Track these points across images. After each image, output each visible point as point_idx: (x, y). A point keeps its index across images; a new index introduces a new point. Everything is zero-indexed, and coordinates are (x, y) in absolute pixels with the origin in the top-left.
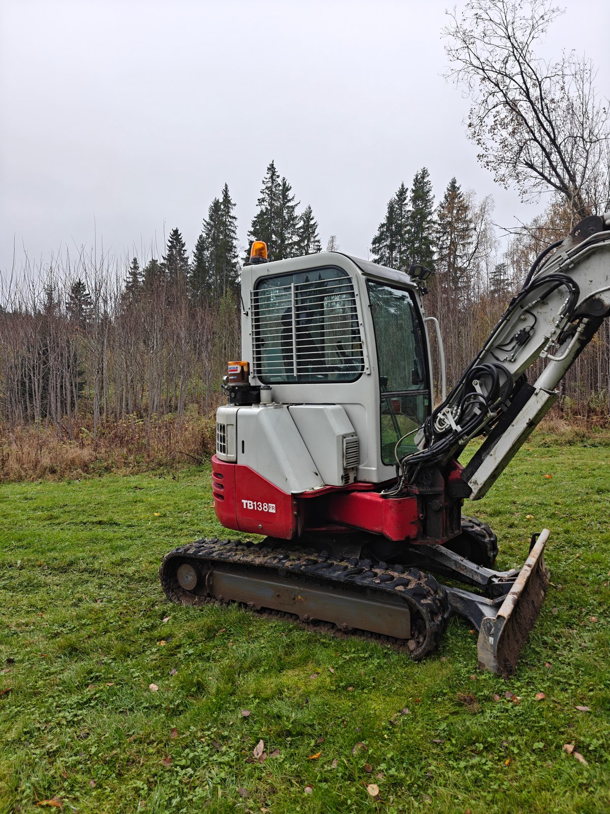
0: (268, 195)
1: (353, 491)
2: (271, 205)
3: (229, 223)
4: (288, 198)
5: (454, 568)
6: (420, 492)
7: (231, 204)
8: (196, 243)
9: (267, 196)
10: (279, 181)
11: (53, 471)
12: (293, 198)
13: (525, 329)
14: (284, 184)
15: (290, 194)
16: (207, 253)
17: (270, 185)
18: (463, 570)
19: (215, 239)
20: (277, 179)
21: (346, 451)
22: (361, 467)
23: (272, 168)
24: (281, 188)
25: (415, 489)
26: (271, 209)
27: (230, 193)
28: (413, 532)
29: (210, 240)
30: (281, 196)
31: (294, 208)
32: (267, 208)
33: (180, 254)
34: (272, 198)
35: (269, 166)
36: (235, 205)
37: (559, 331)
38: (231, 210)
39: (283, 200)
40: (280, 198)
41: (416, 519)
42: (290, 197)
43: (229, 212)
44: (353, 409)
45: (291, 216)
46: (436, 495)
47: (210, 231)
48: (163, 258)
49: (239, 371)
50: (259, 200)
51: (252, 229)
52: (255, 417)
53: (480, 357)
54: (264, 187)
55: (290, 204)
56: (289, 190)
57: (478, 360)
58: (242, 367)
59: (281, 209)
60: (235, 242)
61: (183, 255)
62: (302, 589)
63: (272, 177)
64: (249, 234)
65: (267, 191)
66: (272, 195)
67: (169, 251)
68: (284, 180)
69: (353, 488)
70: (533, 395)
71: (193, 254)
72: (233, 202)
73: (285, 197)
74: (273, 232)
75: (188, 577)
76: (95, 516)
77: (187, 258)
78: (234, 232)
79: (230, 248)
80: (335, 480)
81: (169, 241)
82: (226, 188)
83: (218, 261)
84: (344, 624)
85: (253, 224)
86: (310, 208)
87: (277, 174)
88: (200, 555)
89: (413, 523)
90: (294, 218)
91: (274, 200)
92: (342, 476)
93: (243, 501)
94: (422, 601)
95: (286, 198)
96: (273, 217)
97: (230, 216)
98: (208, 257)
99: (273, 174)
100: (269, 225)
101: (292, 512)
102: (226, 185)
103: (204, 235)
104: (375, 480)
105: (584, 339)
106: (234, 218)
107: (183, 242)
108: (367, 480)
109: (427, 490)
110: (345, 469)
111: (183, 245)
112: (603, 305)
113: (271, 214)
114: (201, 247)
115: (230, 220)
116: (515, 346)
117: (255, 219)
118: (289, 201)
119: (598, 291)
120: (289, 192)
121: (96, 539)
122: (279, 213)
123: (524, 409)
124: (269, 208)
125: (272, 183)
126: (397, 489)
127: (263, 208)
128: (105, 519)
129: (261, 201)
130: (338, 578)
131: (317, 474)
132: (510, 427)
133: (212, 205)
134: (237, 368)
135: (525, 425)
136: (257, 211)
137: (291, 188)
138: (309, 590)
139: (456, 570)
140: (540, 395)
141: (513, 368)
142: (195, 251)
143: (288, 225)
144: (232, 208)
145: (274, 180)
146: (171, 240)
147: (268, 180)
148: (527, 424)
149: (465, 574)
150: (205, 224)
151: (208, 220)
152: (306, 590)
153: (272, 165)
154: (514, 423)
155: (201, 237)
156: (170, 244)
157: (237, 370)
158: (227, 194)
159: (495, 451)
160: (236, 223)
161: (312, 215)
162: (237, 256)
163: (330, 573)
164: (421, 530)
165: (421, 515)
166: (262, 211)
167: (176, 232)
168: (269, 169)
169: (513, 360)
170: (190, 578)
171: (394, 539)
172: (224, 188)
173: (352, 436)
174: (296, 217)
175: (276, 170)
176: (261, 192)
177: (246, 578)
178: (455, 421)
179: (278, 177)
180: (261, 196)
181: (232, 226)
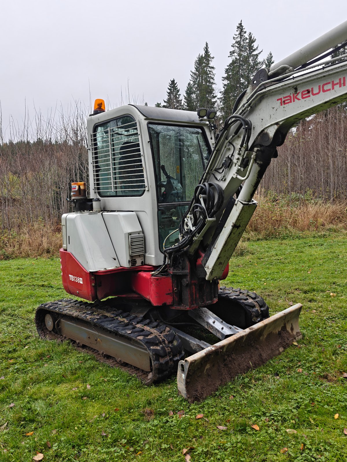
0: (238, 47)
1: (141, 271)
2: (240, 55)
3: (209, 72)
4: (253, 48)
5: (206, 327)
6: (173, 273)
7: (210, 58)
8: (186, 89)
9: (237, 49)
10: (246, 35)
11: (48, 252)
12: (257, 48)
13: (228, 156)
14: (250, 38)
15: (255, 45)
16: (194, 96)
17: (239, 39)
18: (211, 329)
19: (200, 85)
20: (245, 35)
21: (131, 244)
22: (147, 255)
23: (240, 27)
24: (247, 41)
25: (171, 271)
26: (240, 58)
27: (209, 50)
28: (169, 301)
29: (196, 86)
30: (248, 48)
31: (258, 56)
32: (236, 58)
33: (176, 98)
34: (240, 50)
35: (238, 25)
36: (213, 58)
37: (241, 158)
38: (210, 62)
39: (249, 50)
40: (247, 49)
41: (172, 292)
42: (255, 47)
43: (209, 64)
44: (141, 215)
45: (255, 62)
46: (185, 276)
47: (196, 79)
48: (165, 101)
49: (77, 189)
50: (230, 52)
51: (226, 75)
52: (73, 220)
53: (204, 178)
54: (234, 42)
55: (255, 53)
56: (254, 42)
57: (203, 180)
58: (79, 187)
59: (248, 57)
60: (213, 86)
61: (178, 98)
62: (99, 334)
63: (240, 34)
64: (223, 79)
65: (237, 45)
66: (241, 47)
67: (169, 96)
68: (250, 34)
69: (140, 269)
70: (235, 205)
71: (184, 97)
72: (212, 56)
73: (251, 47)
74: (242, 76)
75: (49, 322)
76: (44, 281)
77: (181, 100)
78: (213, 78)
79: (210, 91)
80: (125, 263)
81: (168, 89)
82: (207, 46)
83: (201, 101)
84: (119, 359)
85: (226, 71)
86: (271, 54)
87: (244, 30)
88: (52, 309)
89: (168, 294)
90: (258, 64)
91: (243, 51)
92: (129, 261)
93: (70, 275)
94: (152, 347)
95: (252, 49)
96: (242, 64)
97: (209, 67)
98: (194, 99)
99: (241, 31)
100: (238, 71)
101: (91, 284)
102: (207, 44)
103: (192, 83)
104: (154, 264)
105: (262, 163)
106: (213, 68)
107: (178, 89)
108: (150, 264)
109: (179, 272)
110: (131, 257)
111: (178, 91)
112: (269, 137)
113: (239, 62)
114: (189, 92)
115: (210, 70)
116: (224, 169)
117: (227, 68)
118: (254, 50)
119: (265, 127)
120: (254, 44)
121: (31, 295)
122: (246, 60)
123: (230, 215)
124: (238, 58)
125: (241, 38)
126: (159, 270)
127: (234, 57)
128: (46, 283)
129: (232, 53)
130: (110, 328)
131: (115, 259)
132: (224, 228)
133: (197, 60)
134: (75, 187)
135: (231, 227)
136: (230, 60)
137: (255, 40)
138: (103, 335)
139: (207, 328)
140: (238, 205)
141: (224, 185)
142: (186, 95)
143: (253, 69)
144: (211, 61)
145: (242, 36)
146: (170, 88)
147: (237, 36)
148: (232, 226)
149: (212, 332)
150: (192, 74)
151: (194, 70)
152: (101, 335)
153: (241, 24)
154: (225, 226)
155: (189, 84)
156: (169, 91)
157: (75, 189)
158: (207, 50)
159: (217, 246)
160: (214, 71)
161: (273, 59)
162: (216, 96)
163: (107, 325)
164: (177, 299)
165: (175, 289)
166: (233, 61)
167: (173, 82)
168: (238, 27)
169: (223, 180)
170: (50, 323)
171: (155, 305)
172: (205, 46)
173: (139, 234)
174: (259, 63)
175: (243, 28)
176: (232, 46)
177: (75, 325)
178: (192, 224)
179: (245, 32)
180: (232, 49)
181: (211, 74)
